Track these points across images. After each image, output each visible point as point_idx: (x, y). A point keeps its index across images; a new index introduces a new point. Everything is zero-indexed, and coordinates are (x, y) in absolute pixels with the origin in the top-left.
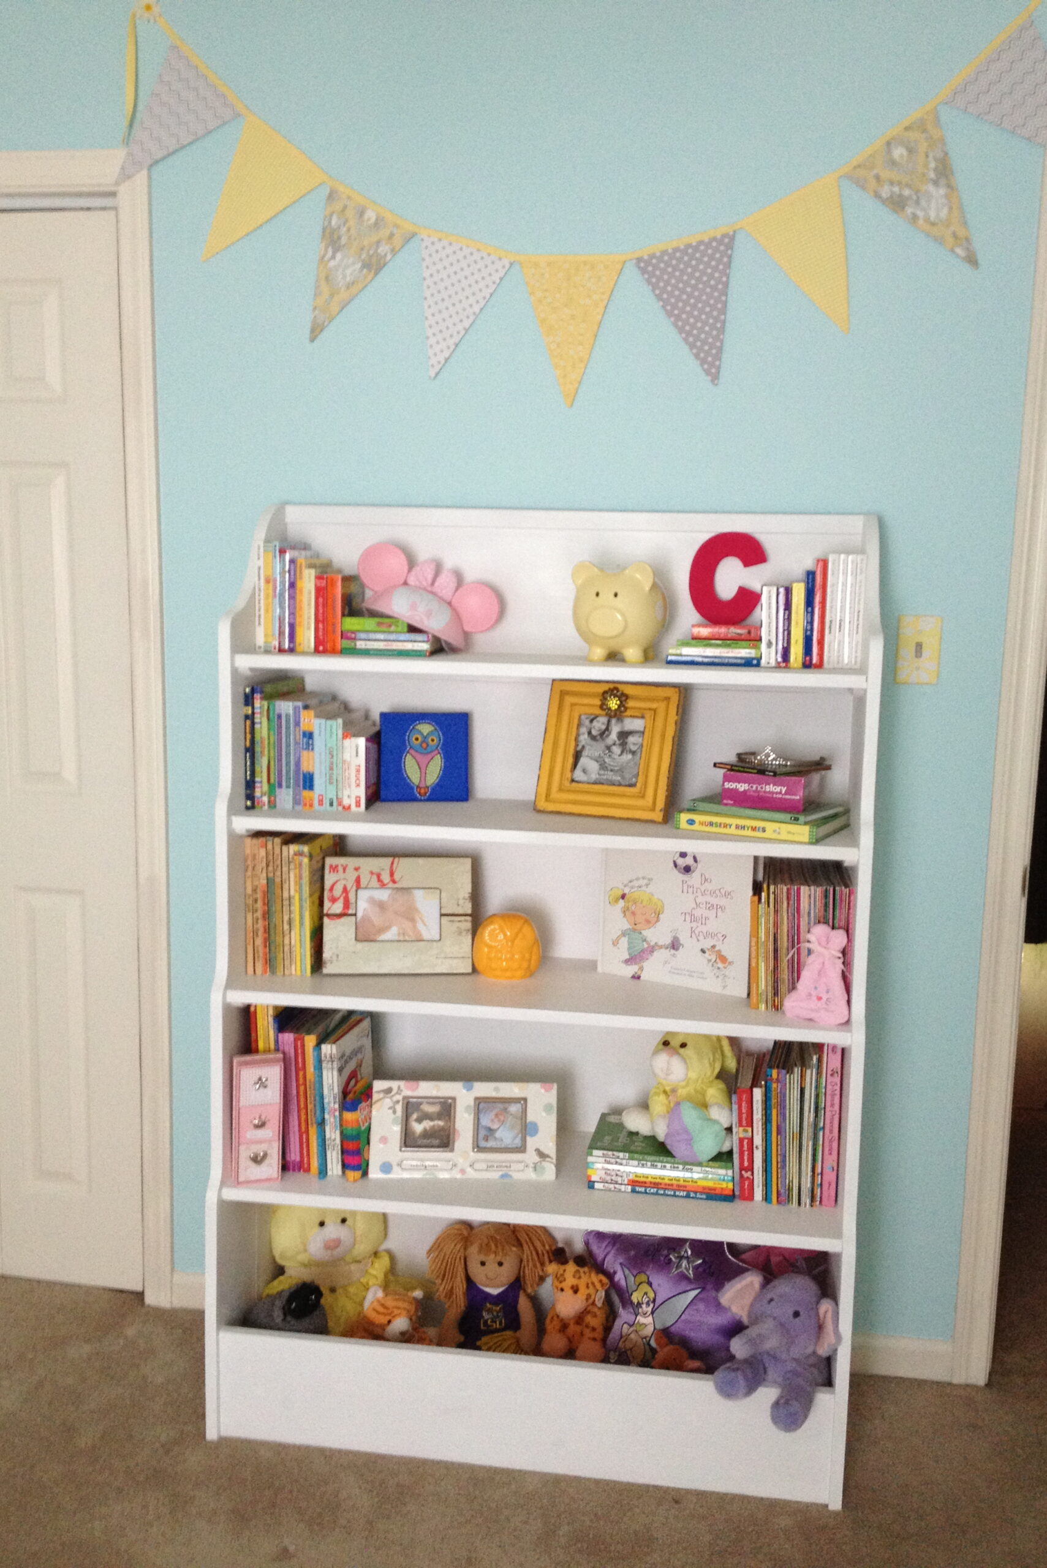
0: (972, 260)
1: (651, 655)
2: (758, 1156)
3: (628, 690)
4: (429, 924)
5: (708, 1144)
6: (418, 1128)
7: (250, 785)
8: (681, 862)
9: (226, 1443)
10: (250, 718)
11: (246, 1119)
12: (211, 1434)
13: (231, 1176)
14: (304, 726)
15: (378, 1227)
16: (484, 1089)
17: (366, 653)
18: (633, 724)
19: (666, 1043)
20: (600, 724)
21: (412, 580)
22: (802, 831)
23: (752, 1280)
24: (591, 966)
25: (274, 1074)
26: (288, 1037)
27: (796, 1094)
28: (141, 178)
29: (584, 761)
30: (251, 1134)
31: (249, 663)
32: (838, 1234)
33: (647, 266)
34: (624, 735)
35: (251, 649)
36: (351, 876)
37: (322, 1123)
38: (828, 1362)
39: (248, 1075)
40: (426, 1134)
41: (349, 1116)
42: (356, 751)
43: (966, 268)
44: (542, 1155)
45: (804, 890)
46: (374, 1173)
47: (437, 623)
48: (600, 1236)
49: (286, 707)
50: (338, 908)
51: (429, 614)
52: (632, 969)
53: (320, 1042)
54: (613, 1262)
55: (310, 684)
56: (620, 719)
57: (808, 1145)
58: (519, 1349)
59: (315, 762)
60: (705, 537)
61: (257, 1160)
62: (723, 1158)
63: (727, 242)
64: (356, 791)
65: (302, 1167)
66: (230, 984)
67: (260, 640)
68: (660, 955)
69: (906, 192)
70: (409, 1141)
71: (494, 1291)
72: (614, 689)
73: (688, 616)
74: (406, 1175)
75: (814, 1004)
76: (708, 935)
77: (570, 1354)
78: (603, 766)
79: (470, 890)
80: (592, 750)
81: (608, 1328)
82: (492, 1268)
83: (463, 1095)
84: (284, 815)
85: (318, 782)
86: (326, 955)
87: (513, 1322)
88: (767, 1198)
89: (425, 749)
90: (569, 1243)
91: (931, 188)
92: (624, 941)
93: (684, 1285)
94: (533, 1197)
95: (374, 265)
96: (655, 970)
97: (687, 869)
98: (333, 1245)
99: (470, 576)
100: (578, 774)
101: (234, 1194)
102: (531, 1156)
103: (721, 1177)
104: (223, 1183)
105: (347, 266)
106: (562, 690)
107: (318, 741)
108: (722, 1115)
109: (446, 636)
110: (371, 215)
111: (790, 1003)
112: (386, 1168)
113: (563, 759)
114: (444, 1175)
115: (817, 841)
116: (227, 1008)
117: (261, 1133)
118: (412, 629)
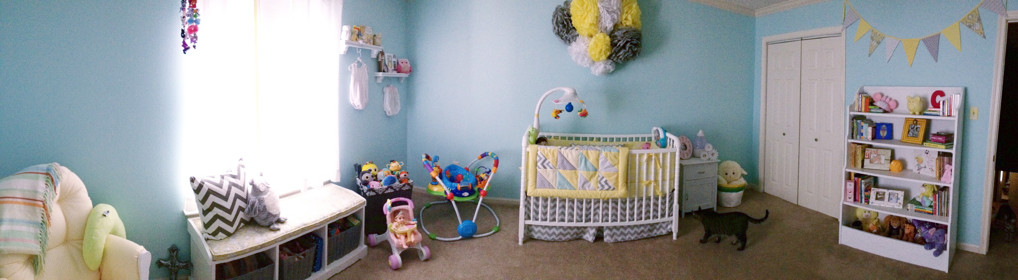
0: (984, 37)
1: (920, 114)
2: (937, 206)
3: (918, 120)
4: (883, 161)
5: (928, 204)
6: (879, 197)
7: (853, 134)
8: (926, 152)
9: (843, 246)
10: (853, 123)
11: (848, 191)
12: (840, 243)
13: (845, 200)
14: (862, 125)
15: (876, 214)
16: (891, 191)
17: (872, 112)
18: (918, 126)
19: (923, 185)
20: (913, 126)
21: (882, 99)
22: (944, 147)
23: (934, 229)
24: (912, 171)
25: (853, 184)
26: (856, 178)
27: (944, 196)
28: (845, 30)
29: (910, 133)
30: (849, 193)
31: (852, 113)
32: (947, 222)
33: (924, 41)
34: (917, 128)
35: (854, 111)
36: (870, 152)
37: (861, 194)
38: (946, 246)
39: (848, 183)
40: (880, 198)
41: (866, 193)
42: (870, 129)
43: (984, 39)
44: (900, 203)
45: (945, 158)
46: (870, 204)
47: (884, 107)
48: (915, 220)
49: (859, 121)
50: (867, 157)
51: (883, 105)
52: (918, 171)
53: (862, 179)
54: (916, 225)
55: (867, 118)
56: (916, 125)
57: (946, 205)
58: (898, 238)
59: (863, 131)
60: (934, 91)
61: (850, 198)
62: (931, 206)
63: (939, 36)
64: (870, 137)
65: (858, 201)
66: (846, 168)
67: (856, 110)
68: (923, 169)
69: (972, 24)
70: (877, 199)
71: (895, 228)
72: (916, 120)
73: (930, 105)
74: (876, 205)
75: (946, 179)
76: (931, 166)
77: (907, 240)
78: (913, 134)
79: (890, 155)
80: (912, 131)
81: (914, 236)
82: (894, 224)
83: (887, 192)
84: (858, 140)
85: (864, 134)
86: (864, 165)
87: (898, 233)
88: (938, 215)
89: (884, 130)
90: (910, 221)
91: (976, 23)
92: (917, 166)
93: (926, 230)
94: (898, 211)
95: (879, 43)
96: (922, 172)
97: (927, 153)
98: (867, 216)
99: (893, 99)
100: (909, 135)
101: (845, 203)
102: (898, 204)
103: (930, 210)
104: (844, 201)
105: (875, 44)
106: (907, 120)
107: (864, 127)
108: (931, 199)
109: (887, 110)
110: (878, 34)
111: (942, 179)
112: (872, 203)
113: (906, 133)
114: (882, 205)
115: (946, 149)
116: (846, 172)
117: (850, 194)
118: (880, 108)
